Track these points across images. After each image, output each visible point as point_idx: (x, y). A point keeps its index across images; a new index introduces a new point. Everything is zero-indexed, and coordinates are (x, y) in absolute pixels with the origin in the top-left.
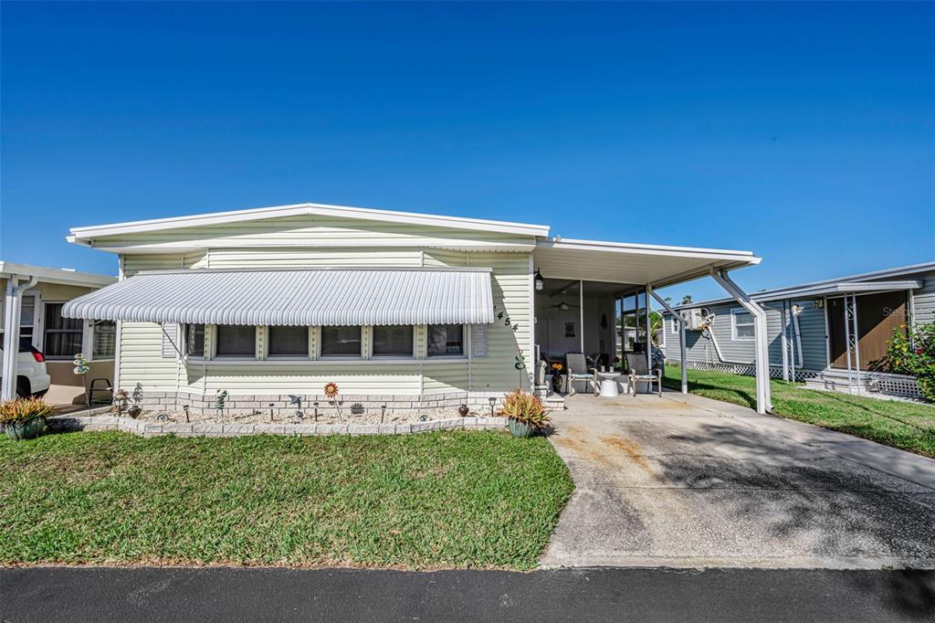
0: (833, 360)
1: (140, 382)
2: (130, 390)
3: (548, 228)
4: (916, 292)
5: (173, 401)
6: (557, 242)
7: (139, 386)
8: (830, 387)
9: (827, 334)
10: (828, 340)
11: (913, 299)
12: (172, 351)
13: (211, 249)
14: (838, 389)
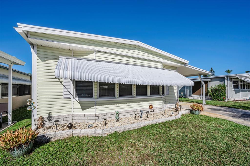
0: (193, 94)
1: (51, 111)
2: (45, 116)
3: (188, 62)
4: (210, 81)
5: (71, 118)
6: (187, 66)
7: (50, 114)
8: (194, 99)
9: (192, 89)
10: (192, 90)
11: (209, 82)
12: (69, 96)
13: (97, 51)
14: (196, 99)
